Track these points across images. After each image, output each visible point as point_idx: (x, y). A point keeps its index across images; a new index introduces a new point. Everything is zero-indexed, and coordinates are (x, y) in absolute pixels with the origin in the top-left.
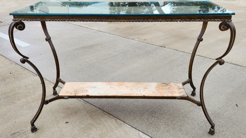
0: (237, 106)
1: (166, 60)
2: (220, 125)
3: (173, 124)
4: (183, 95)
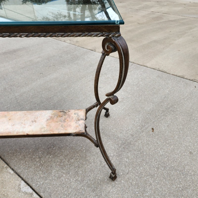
0: (153, 131)
1: (91, 68)
2: (127, 162)
3: (70, 164)
4: (79, 131)
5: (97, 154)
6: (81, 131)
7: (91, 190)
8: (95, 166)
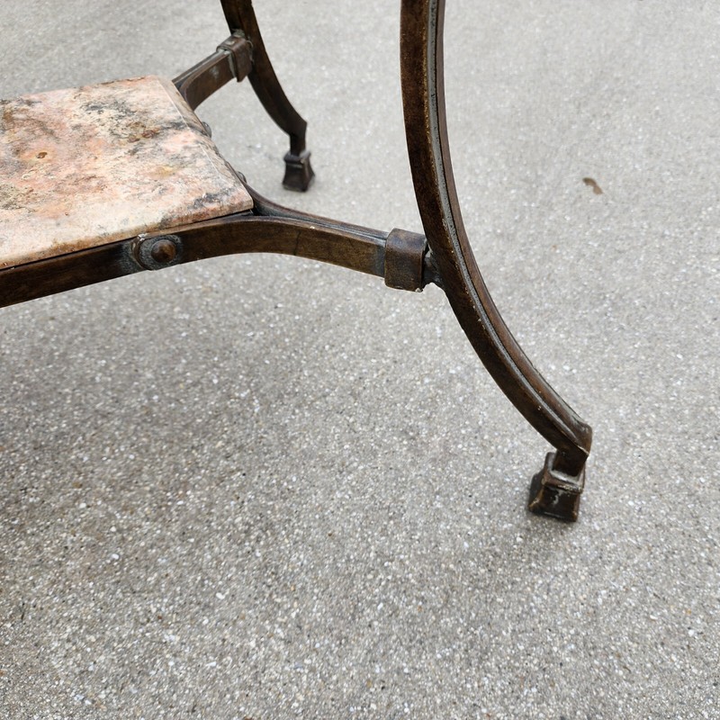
0: (598, 191)
4: (199, 201)
5: (355, 396)
6: (210, 198)
7: (451, 660)
8: (381, 476)
